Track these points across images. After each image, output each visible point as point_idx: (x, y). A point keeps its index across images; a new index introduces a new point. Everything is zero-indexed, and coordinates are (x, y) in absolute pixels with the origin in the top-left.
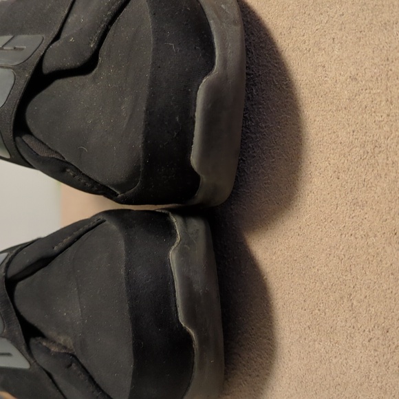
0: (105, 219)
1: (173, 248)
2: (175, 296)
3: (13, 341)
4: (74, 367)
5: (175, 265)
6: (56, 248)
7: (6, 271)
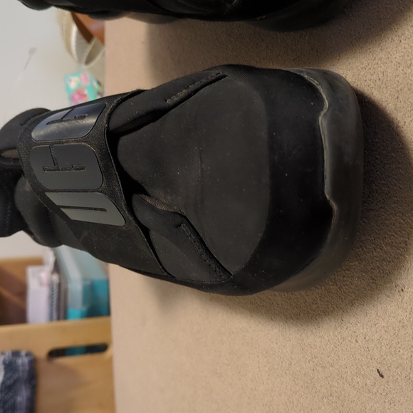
0: (226, 73)
1: (322, 113)
2: (323, 166)
3: (112, 196)
4: (184, 227)
5: (326, 132)
6: (168, 101)
7: (108, 122)
